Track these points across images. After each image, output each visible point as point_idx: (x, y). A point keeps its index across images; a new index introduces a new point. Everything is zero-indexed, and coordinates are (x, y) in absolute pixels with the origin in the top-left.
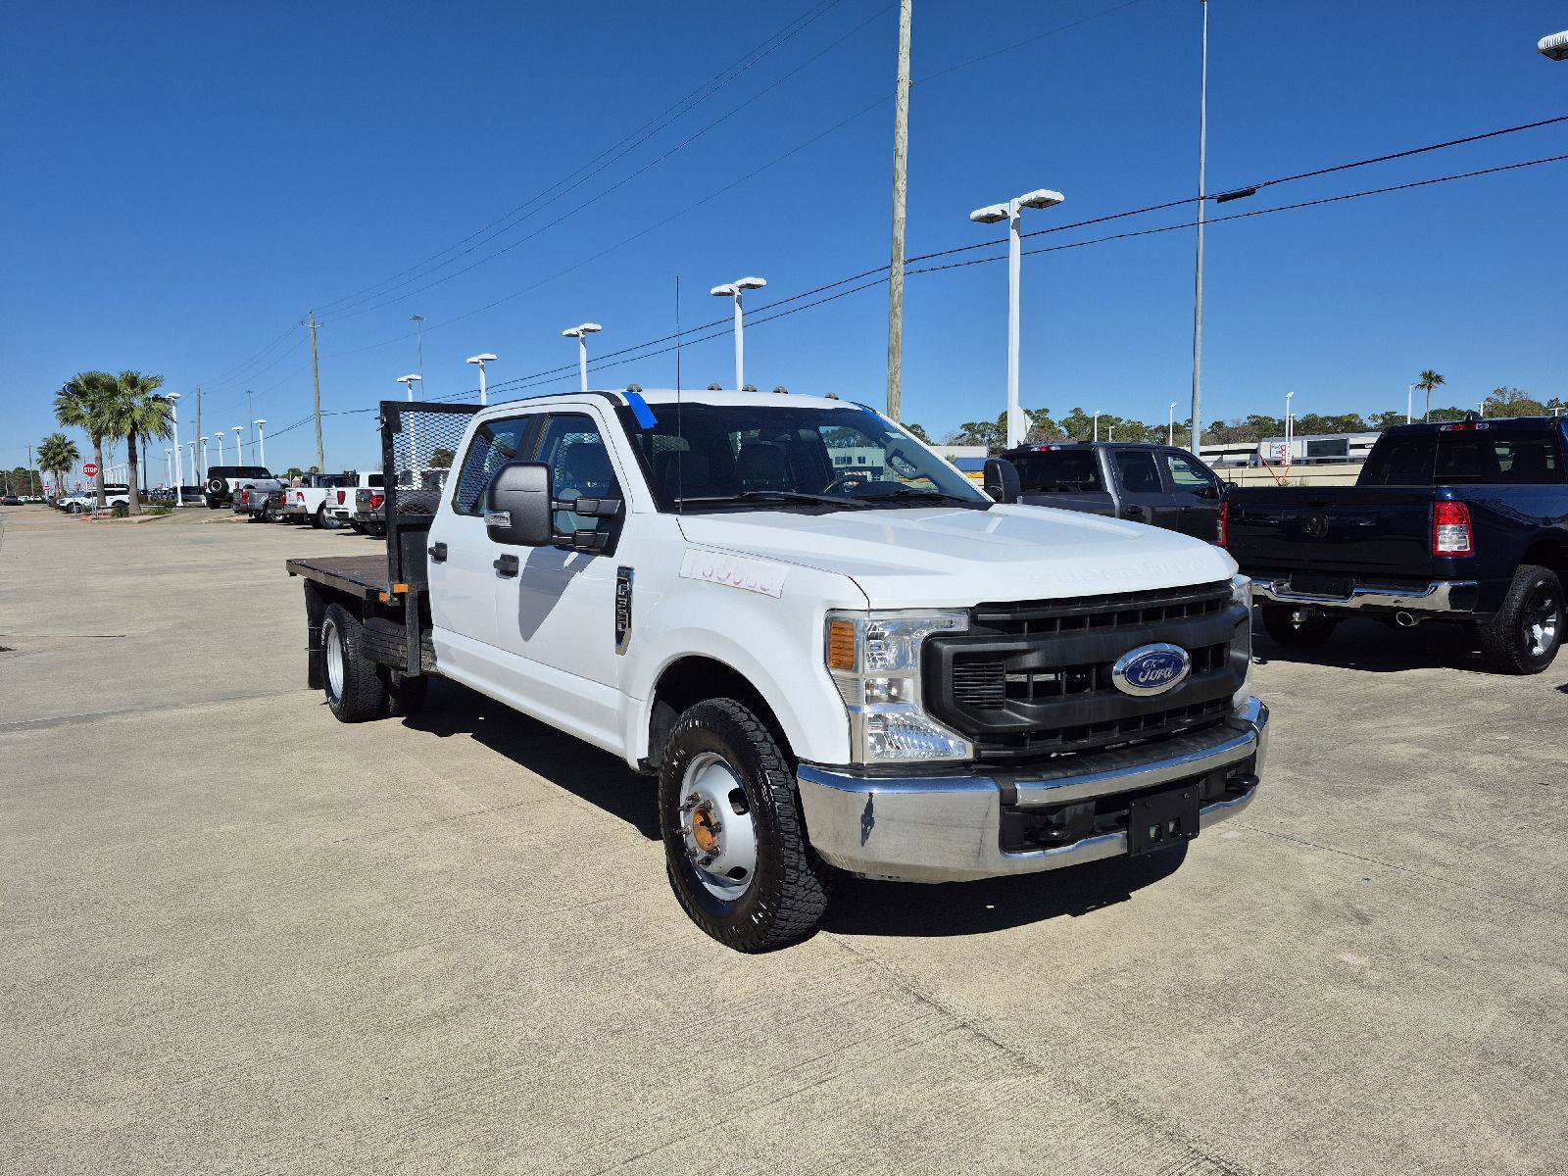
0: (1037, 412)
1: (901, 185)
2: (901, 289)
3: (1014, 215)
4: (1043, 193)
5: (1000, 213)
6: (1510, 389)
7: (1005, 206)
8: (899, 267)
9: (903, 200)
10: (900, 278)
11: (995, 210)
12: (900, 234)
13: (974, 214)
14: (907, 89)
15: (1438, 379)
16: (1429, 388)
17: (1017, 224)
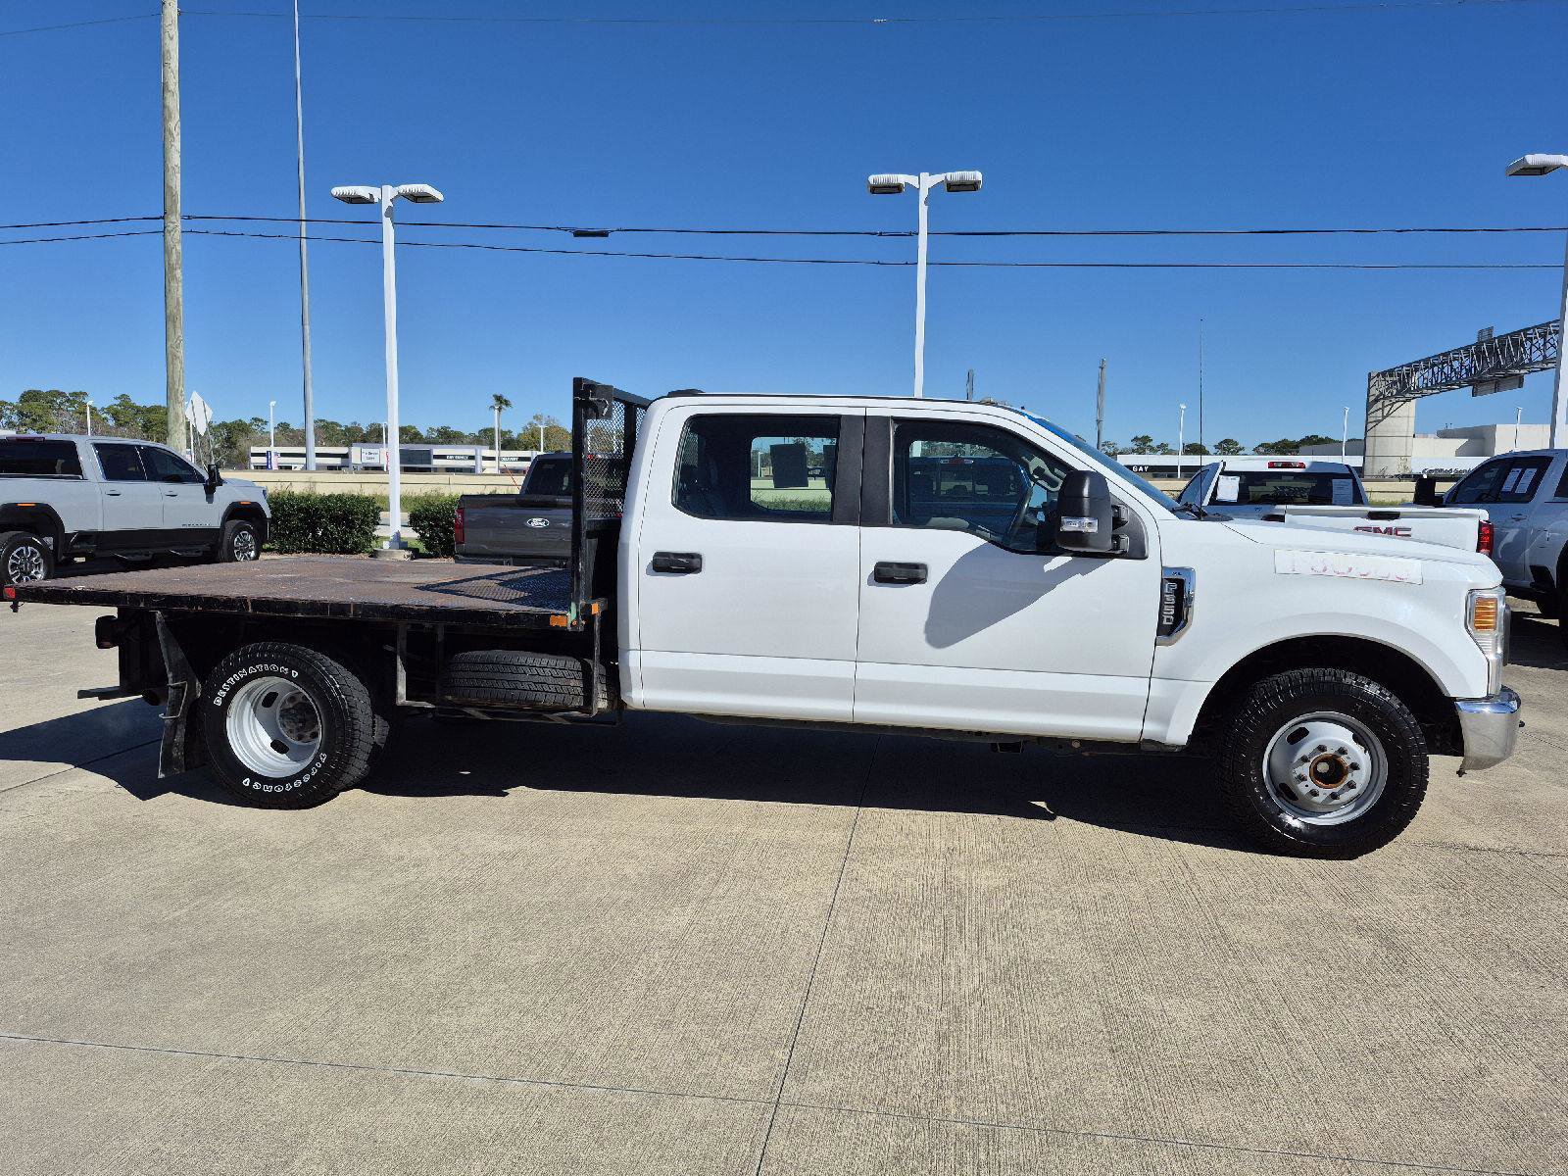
0: (72, 394)
1: (174, 124)
2: (179, 247)
3: (386, 204)
4: (428, 189)
5: (368, 197)
6: (545, 416)
7: (376, 192)
8: (175, 222)
9: (177, 144)
10: (178, 235)
11: (363, 191)
12: (176, 181)
13: (337, 191)
14: (175, 15)
15: (507, 403)
16: (500, 409)
17: (390, 212)
